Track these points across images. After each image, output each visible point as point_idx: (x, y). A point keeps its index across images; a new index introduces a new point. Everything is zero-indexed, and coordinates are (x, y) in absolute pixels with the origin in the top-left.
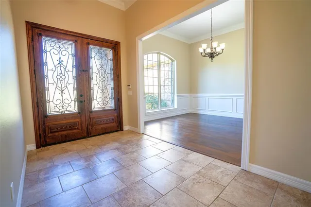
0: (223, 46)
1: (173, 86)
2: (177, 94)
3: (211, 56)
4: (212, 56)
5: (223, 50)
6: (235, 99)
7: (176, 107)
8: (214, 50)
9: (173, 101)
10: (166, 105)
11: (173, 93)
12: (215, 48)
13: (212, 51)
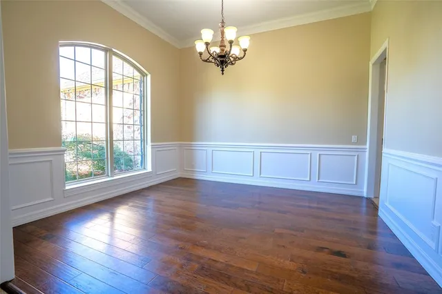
0: (245, 42)
1: (143, 125)
2: (152, 142)
3: (222, 63)
4: (223, 60)
5: (245, 51)
6: (257, 152)
7: (149, 168)
8: (227, 49)
9: (143, 156)
10: (130, 164)
11: (143, 140)
12: (231, 42)
13: (223, 50)
